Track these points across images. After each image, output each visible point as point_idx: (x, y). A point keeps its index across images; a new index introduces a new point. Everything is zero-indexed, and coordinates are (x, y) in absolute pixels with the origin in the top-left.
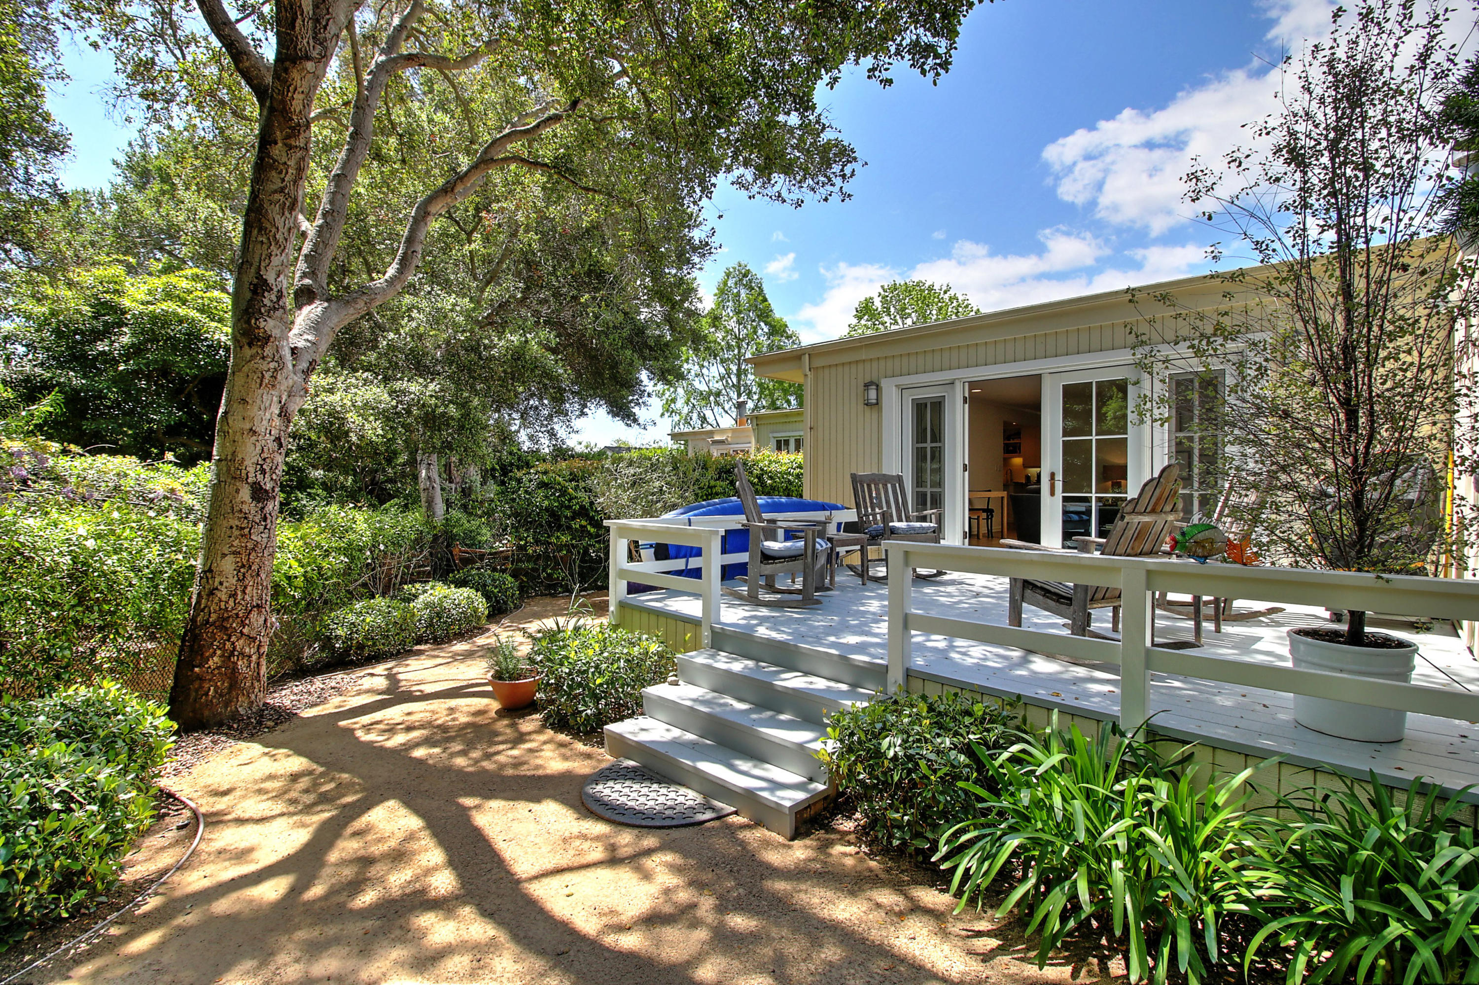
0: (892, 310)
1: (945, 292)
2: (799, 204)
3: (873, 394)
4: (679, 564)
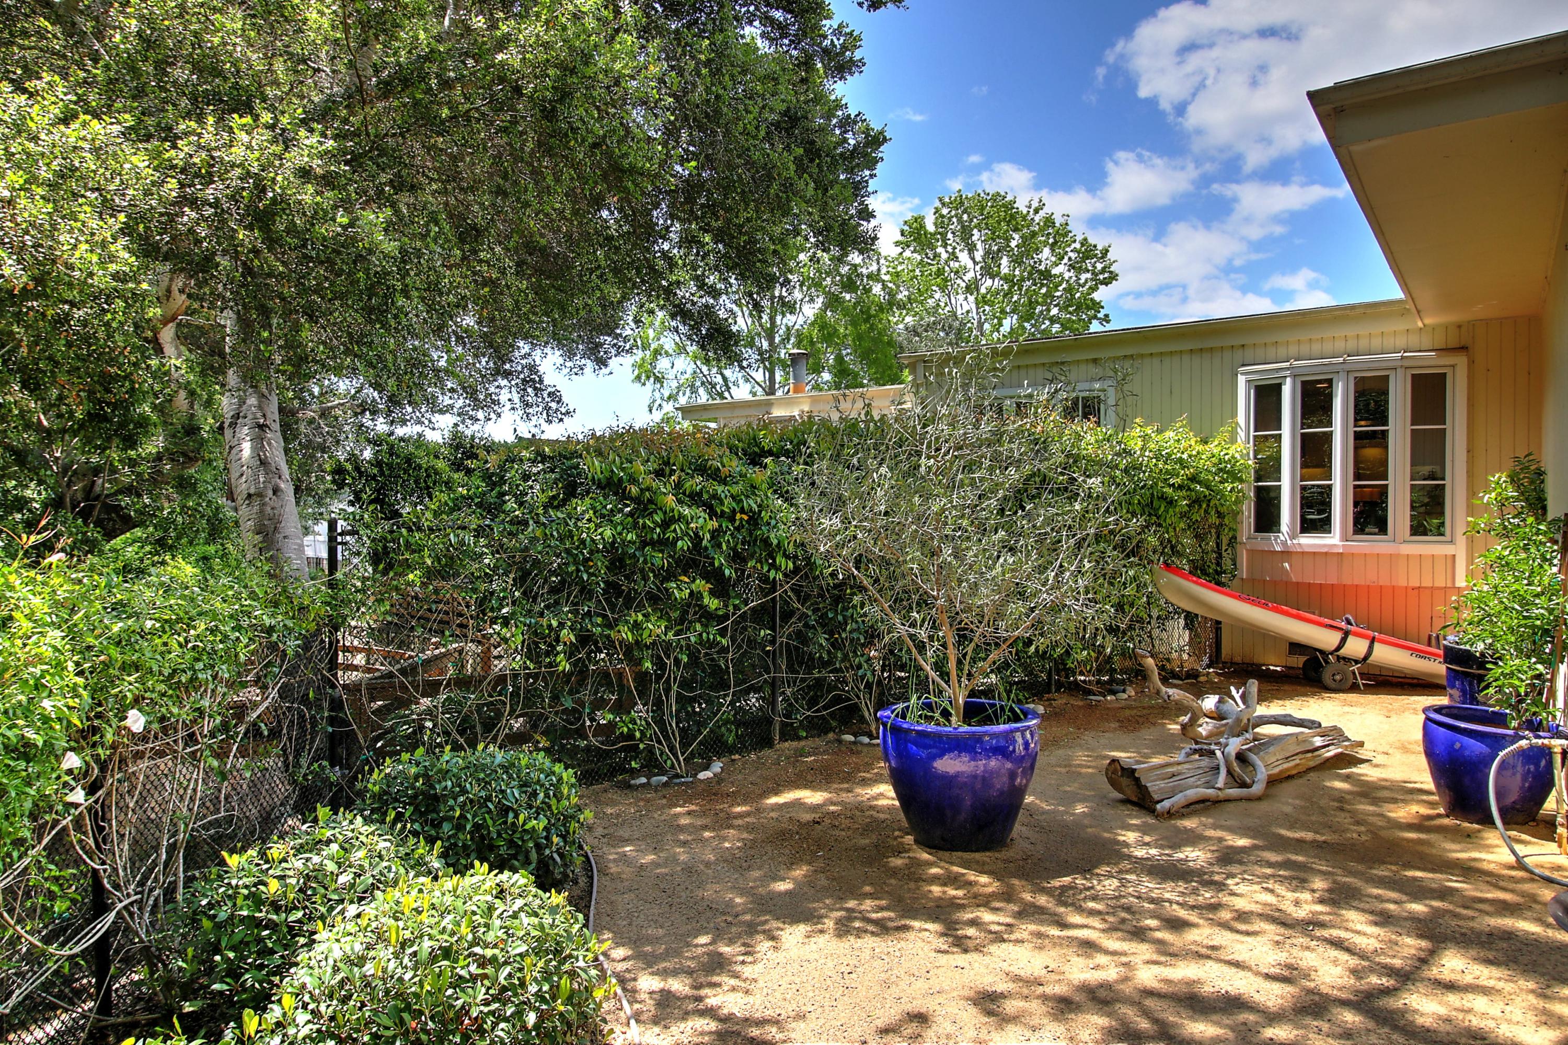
0: (950, 236)
1: (1036, 211)
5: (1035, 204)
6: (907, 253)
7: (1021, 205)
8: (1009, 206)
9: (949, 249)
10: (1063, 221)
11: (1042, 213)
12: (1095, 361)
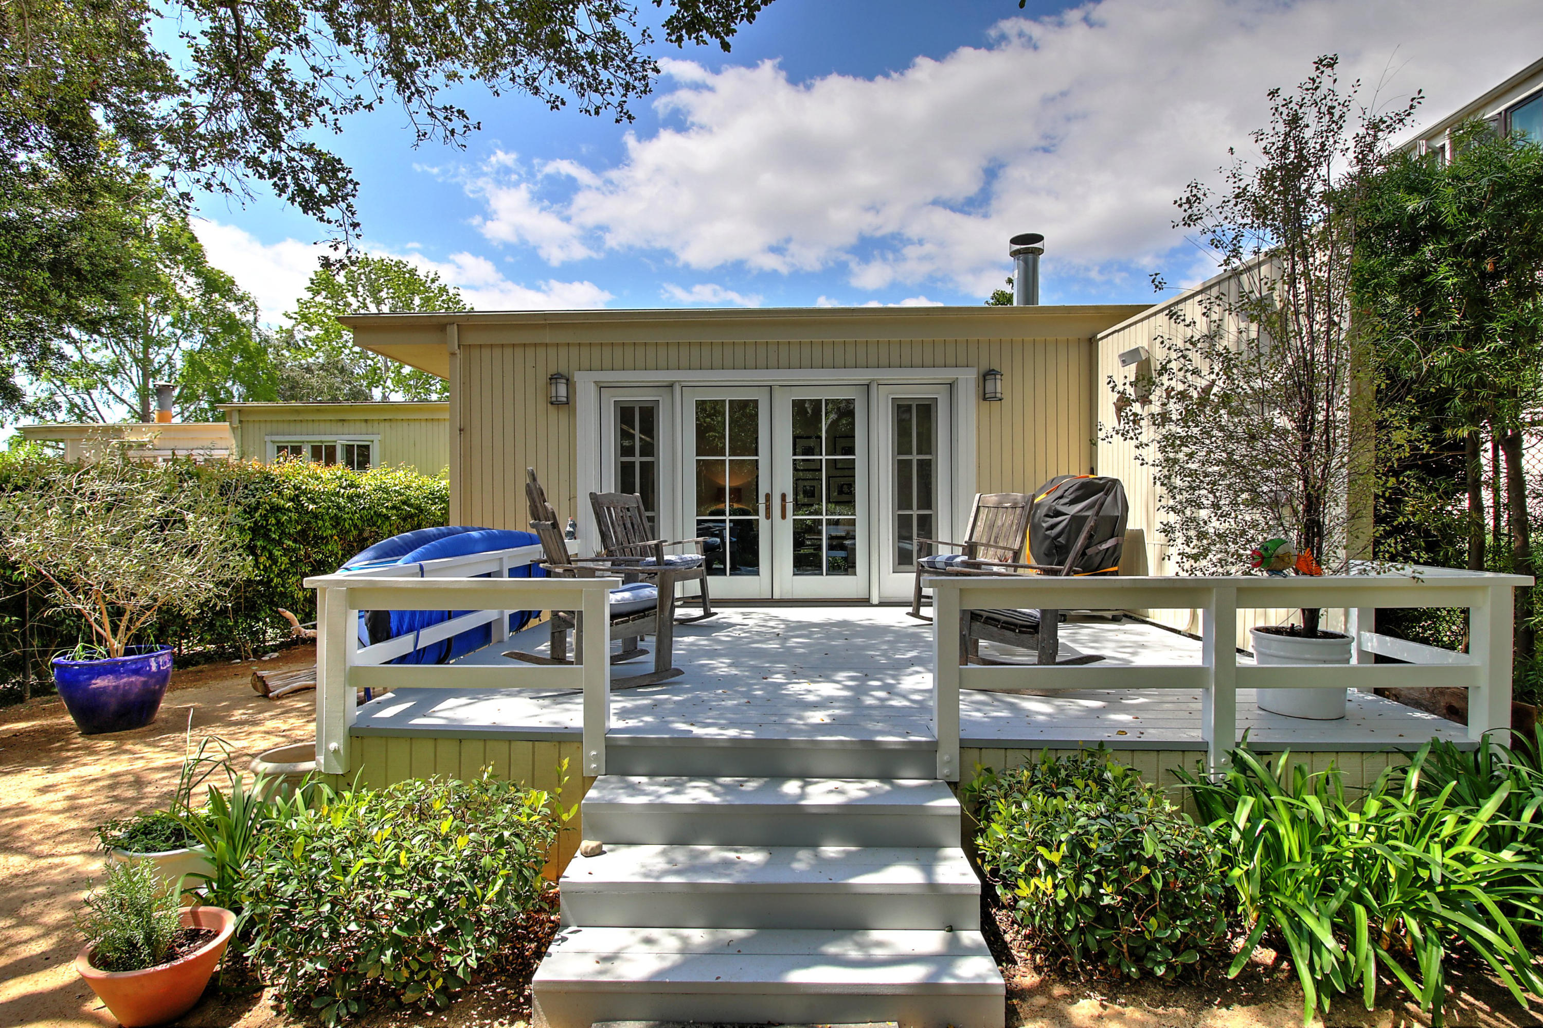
0: (360, 288)
1: (433, 281)
2: (556, 103)
3: (562, 390)
4: (404, 644)
5: (432, 276)
6: (319, 299)
7: (421, 273)
8: (413, 272)
9: (361, 299)
10: (455, 291)
11: (437, 283)
12: (366, 421)
